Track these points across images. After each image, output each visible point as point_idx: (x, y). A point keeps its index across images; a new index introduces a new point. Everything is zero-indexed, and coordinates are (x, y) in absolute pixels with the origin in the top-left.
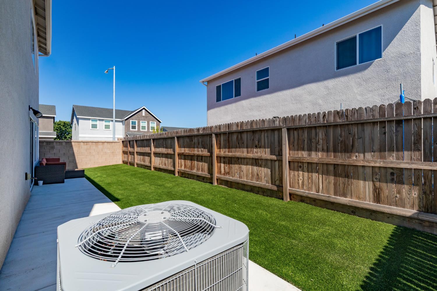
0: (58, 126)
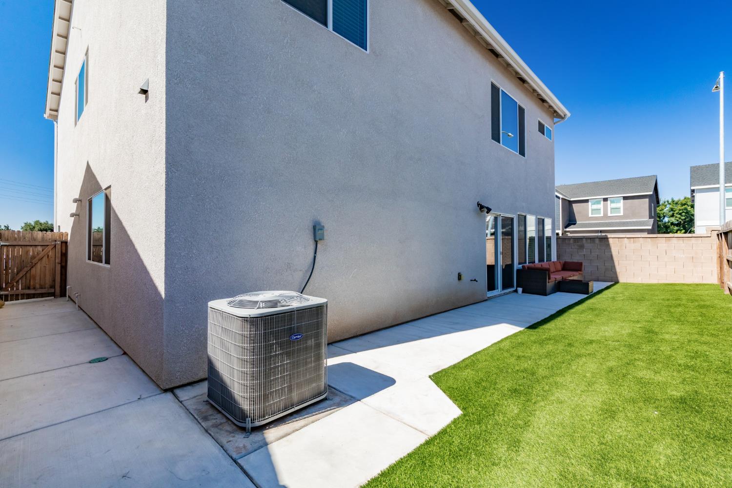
0: (683, 207)
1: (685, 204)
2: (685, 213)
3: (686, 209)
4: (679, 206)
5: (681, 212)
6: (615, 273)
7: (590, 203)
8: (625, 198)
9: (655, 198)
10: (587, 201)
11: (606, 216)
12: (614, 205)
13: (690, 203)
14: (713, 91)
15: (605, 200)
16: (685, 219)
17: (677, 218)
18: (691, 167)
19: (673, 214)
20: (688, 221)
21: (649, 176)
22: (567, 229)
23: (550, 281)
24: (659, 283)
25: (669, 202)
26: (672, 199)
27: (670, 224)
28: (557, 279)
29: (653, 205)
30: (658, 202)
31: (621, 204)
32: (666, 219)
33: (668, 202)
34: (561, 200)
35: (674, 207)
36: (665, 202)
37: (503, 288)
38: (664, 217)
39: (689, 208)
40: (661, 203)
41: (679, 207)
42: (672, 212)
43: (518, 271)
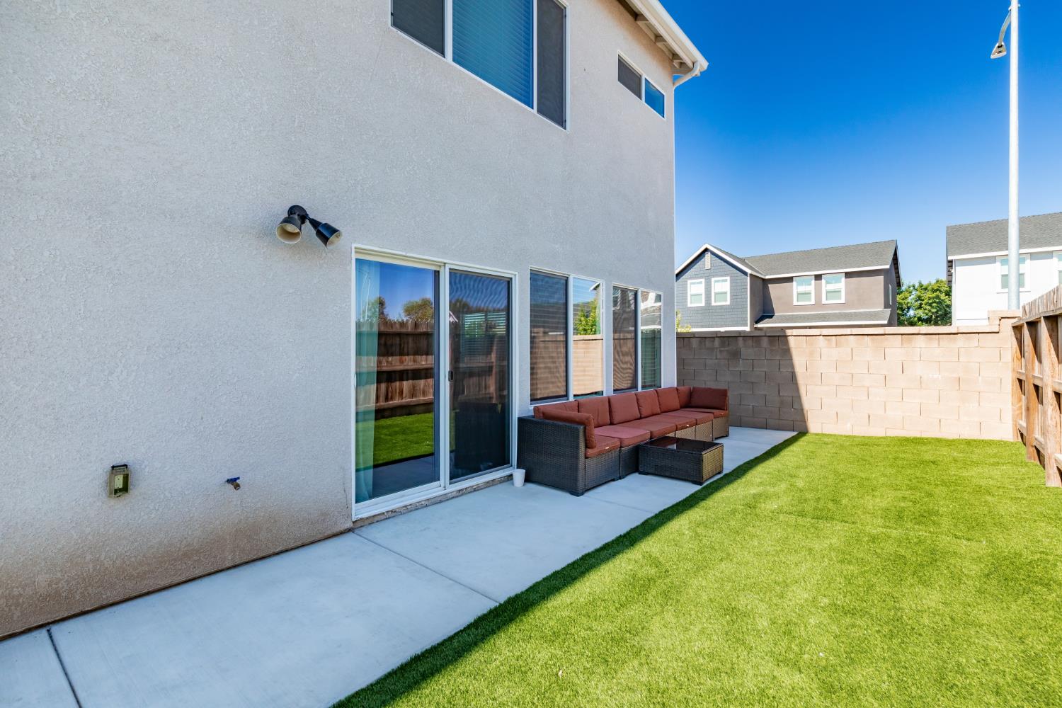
0: (934, 295)
1: (937, 290)
2: (937, 303)
3: (938, 297)
4: (929, 292)
5: (930, 301)
6: (801, 412)
7: (794, 283)
8: (848, 275)
9: (893, 275)
10: (790, 280)
11: (818, 304)
12: (831, 287)
13: (944, 288)
14: (992, 57)
15: (818, 277)
16: (937, 312)
17: (926, 311)
18: (948, 227)
19: (921, 304)
20: (941, 315)
21: (885, 242)
22: (759, 325)
23: (590, 451)
24: (888, 435)
25: (916, 287)
26: (920, 283)
27: (916, 319)
28: (626, 443)
29: (890, 286)
30: (899, 285)
31: (841, 284)
32: (912, 313)
33: (914, 287)
34: (749, 278)
35: (922, 295)
36: (909, 287)
37: (451, 479)
38: (909, 308)
39: (943, 296)
40: (903, 288)
41: (929, 294)
42: (919, 302)
43: (521, 421)
